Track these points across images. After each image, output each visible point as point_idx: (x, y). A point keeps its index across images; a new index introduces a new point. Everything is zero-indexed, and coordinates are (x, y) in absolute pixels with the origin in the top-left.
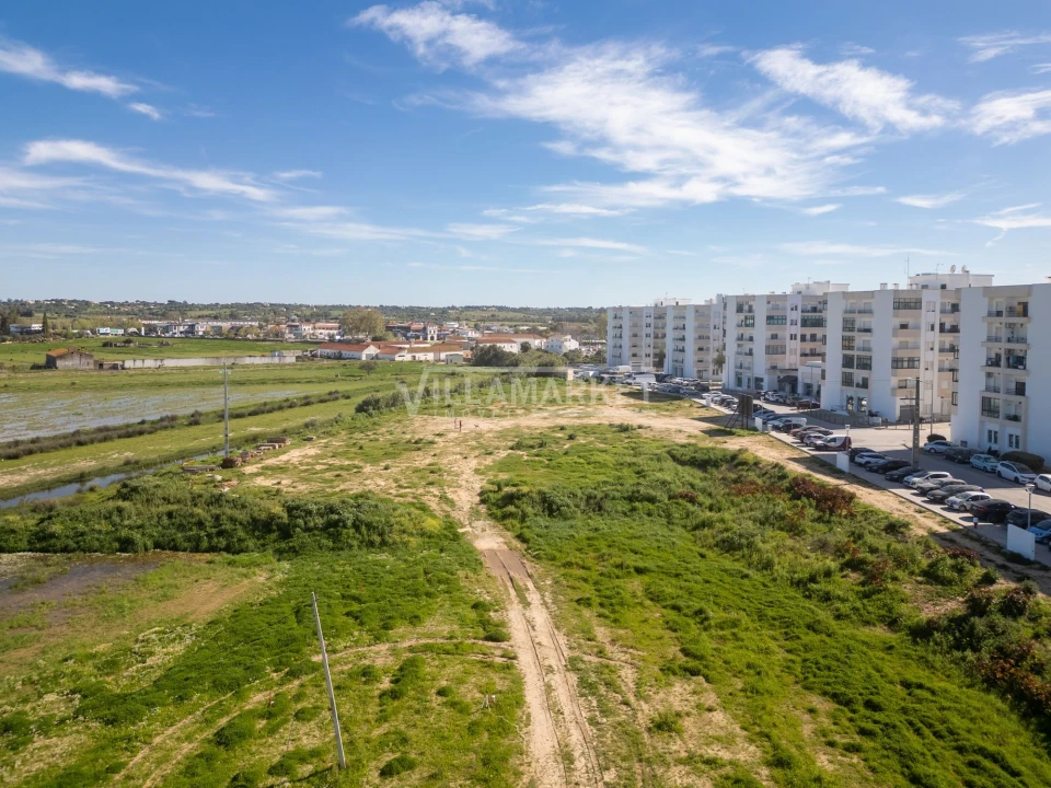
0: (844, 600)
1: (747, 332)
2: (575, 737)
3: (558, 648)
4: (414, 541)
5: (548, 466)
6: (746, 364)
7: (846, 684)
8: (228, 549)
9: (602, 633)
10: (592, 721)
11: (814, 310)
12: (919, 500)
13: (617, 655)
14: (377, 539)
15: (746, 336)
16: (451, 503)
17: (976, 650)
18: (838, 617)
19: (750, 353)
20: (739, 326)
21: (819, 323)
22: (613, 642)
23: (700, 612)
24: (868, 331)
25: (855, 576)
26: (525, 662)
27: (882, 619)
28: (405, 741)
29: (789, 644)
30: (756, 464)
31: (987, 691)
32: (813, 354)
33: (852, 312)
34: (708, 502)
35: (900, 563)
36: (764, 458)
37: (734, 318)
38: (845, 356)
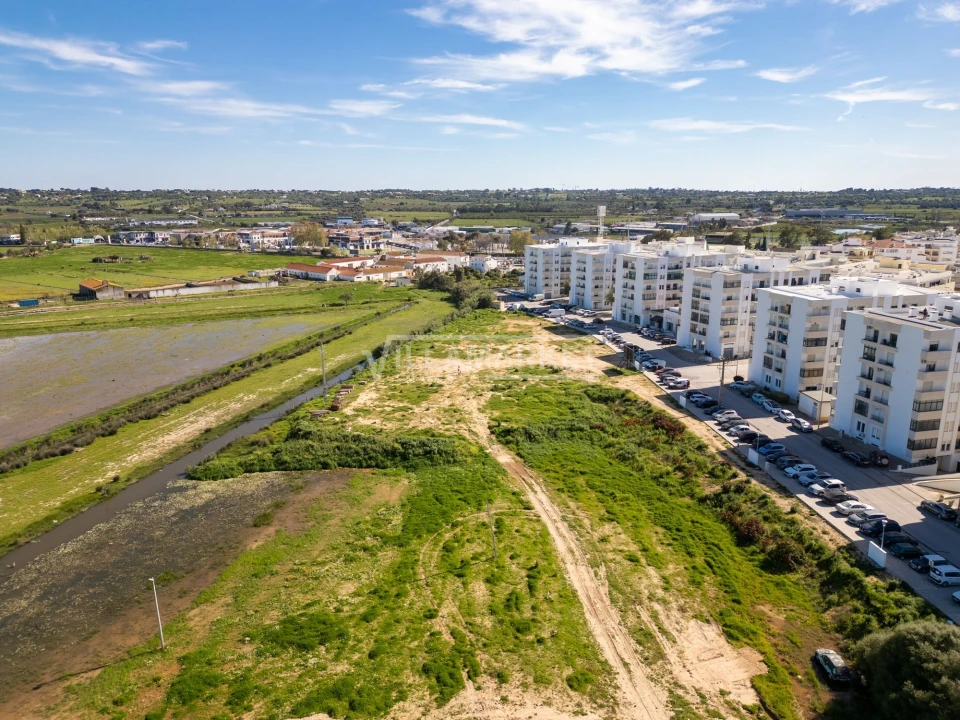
0: (673, 486)
1: (631, 282)
2: (573, 545)
3: (556, 512)
4: (469, 460)
5: (518, 405)
6: (628, 305)
7: (670, 523)
8: (377, 466)
9: (572, 504)
10: (577, 539)
11: (677, 267)
12: (717, 428)
13: (581, 514)
14: (452, 460)
15: (630, 285)
16: (475, 434)
17: (721, 507)
18: (671, 494)
19: (632, 298)
20: (625, 277)
21: (679, 277)
22: (578, 508)
23: (612, 494)
24: (708, 299)
25: (680, 474)
26: (544, 518)
27: (688, 494)
28: (513, 548)
29: (650, 507)
30: (635, 401)
31: (721, 523)
32: (675, 298)
33: (698, 285)
34: (611, 430)
35: (700, 468)
36: (640, 396)
37: (621, 272)
38: (693, 313)
